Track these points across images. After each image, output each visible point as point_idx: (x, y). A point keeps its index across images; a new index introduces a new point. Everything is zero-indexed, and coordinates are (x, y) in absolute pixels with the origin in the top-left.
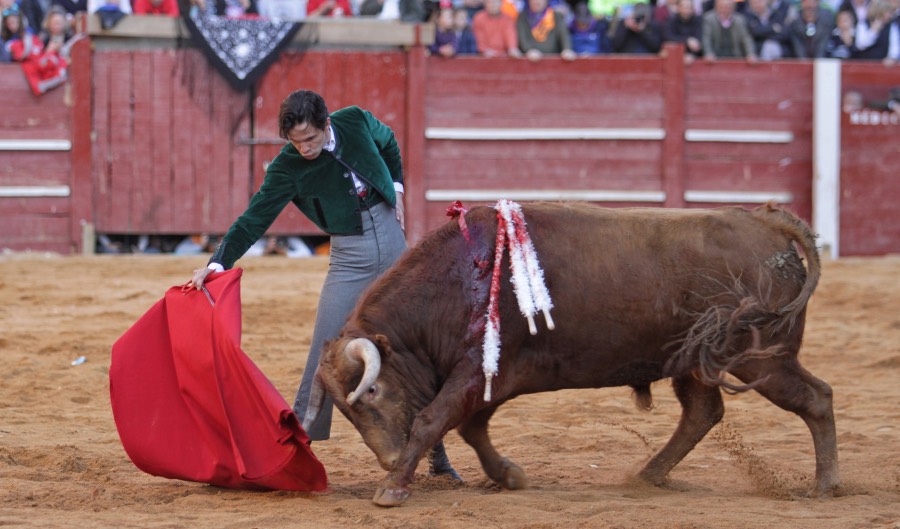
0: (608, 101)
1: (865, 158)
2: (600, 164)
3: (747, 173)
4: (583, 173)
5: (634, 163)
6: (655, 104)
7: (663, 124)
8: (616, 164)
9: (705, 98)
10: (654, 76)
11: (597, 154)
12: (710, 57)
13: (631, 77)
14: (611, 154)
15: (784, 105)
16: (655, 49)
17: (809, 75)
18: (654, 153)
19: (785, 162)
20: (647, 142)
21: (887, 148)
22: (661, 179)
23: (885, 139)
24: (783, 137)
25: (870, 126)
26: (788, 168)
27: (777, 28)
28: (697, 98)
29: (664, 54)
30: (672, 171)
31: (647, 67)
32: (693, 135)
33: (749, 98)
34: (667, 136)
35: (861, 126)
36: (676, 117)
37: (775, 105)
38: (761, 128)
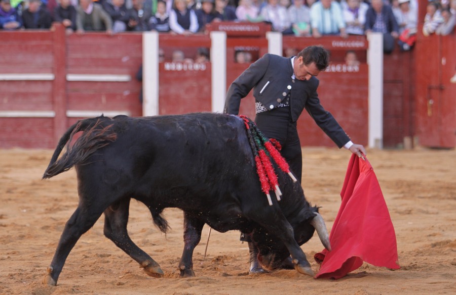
0: (20, 57)
1: (174, 90)
2: (16, 95)
3: (104, 100)
4: (5, 101)
5: (36, 95)
6: (49, 59)
7: (53, 71)
8: (25, 95)
9: (78, 55)
10: (47, 42)
11: (14, 89)
12: (80, 31)
13: (34, 43)
14: (22, 89)
15: (125, 59)
16: (48, 26)
17: (140, 41)
18: (48, 88)
19: (126, 93)
20: (43, 82)
21: (187, 84)
22: (52, 103)
23: (185, 79)
24: (124, 78)
25: (176, 71)
26: (128, 96)
27: (123, 14)
28: (73, 55)
29: (53, 29)
30: (59, 99)
31: (43, 37)
32: (71, 77)
33: (104, 55)
34: (56, 77)
35: (171, 72)
36: (61, 67)
37: (120, 59)
38: (112, 73)
